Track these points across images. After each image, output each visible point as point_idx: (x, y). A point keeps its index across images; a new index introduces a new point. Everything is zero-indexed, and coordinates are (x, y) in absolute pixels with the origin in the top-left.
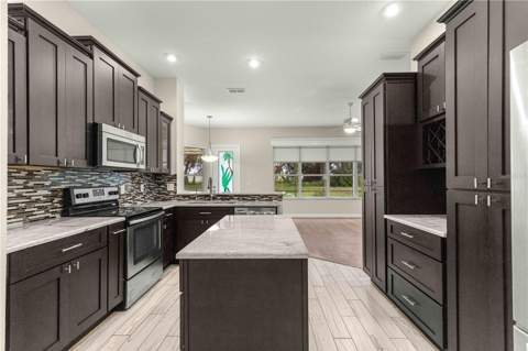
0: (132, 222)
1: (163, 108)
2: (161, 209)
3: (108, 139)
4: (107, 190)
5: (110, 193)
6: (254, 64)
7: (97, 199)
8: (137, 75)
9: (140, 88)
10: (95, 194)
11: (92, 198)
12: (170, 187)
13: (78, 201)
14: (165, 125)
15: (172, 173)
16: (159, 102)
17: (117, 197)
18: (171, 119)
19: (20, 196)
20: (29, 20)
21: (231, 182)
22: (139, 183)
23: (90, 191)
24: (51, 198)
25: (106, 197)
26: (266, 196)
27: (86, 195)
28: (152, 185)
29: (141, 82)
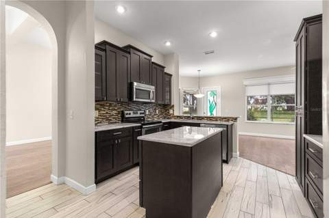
0: (144, 127)
1: (166, 71)
2: (161, 122)
3: (136, 89)
4: (139, 112)
5: (141, 113)
6: (214, 34)
7: (135, 116)
8: (151, 56)
9: (153, 63)
10: (134, 113)
11: (132, 115)
12: (171, 112)
13: (127, 116)
14: (167, 79)
15: (172, 104)
16: (164, 67)
17: (143, 115)
18: (171, 75)
19: (107, 113)
20: (107, 46)
21: (215, 110)
22: (155, 109)
23: (131, 112)
24: (117, 114)
25: (138, 115)
26: (225, 118)
27: (130, 114)
28: (163, 111)
29: (153, 60)
